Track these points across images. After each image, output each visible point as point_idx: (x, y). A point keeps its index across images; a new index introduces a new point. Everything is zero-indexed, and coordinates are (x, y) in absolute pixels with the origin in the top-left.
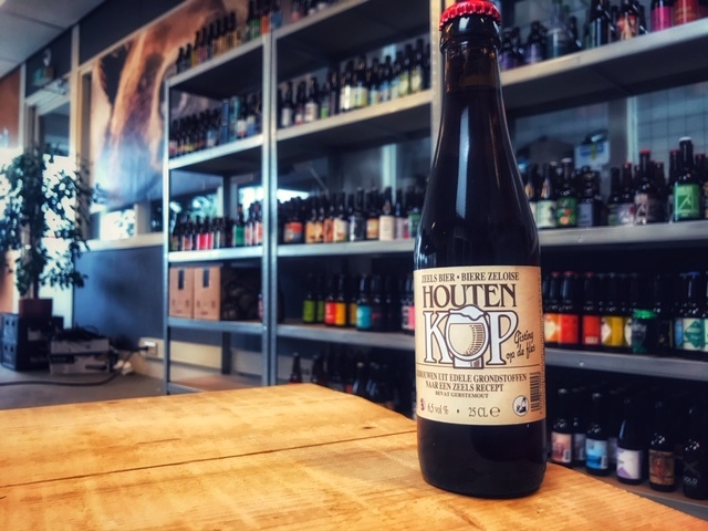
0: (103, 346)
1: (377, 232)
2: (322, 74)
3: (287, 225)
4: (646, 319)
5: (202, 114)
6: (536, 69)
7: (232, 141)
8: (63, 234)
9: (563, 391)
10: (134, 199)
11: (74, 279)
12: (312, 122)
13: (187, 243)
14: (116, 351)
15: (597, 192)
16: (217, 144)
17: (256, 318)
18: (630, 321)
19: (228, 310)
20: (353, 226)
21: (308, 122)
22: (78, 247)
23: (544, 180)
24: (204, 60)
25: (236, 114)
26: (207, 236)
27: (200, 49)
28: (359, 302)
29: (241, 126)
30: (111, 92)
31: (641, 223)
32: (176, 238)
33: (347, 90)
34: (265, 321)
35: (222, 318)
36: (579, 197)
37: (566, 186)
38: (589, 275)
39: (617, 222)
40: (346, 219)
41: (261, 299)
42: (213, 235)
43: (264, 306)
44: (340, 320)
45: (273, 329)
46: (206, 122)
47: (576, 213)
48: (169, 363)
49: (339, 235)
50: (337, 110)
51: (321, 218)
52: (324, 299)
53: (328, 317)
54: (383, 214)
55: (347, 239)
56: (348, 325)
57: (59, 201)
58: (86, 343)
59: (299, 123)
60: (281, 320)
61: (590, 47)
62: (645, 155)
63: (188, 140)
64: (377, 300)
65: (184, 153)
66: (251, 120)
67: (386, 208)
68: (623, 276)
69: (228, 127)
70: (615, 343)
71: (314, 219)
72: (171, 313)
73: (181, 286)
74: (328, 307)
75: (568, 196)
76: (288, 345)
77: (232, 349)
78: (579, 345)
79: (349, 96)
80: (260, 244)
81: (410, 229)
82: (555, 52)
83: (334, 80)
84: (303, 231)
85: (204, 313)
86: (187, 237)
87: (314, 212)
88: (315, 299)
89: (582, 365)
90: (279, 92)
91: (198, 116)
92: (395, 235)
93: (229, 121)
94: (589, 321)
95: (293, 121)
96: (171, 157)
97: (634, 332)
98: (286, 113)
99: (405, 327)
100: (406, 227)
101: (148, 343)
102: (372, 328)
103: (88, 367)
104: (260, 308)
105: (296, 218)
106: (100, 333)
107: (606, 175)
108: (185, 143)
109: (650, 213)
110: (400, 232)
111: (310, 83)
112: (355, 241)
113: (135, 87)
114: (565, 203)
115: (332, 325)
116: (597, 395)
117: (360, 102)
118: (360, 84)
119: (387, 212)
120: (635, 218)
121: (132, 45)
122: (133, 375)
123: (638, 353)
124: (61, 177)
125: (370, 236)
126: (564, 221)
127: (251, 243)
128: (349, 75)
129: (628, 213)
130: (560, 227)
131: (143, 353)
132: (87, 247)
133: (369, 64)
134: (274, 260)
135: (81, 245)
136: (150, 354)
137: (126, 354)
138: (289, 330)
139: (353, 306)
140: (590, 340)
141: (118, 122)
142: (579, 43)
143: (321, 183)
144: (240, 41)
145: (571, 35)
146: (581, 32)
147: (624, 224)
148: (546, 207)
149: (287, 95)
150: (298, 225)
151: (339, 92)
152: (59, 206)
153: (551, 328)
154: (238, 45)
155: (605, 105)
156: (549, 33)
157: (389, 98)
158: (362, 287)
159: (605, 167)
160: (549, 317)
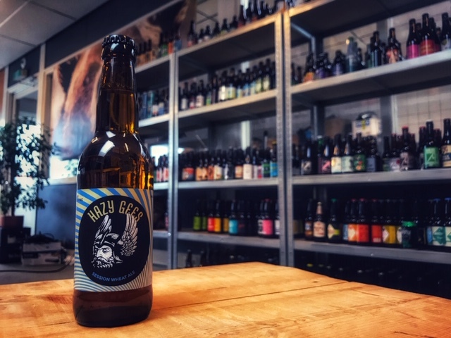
0: (58, 246)
1: (242, 174)
2: (205, 78)
3: (184, 170)
4: (410, 227)
6: (339, 79)
7: (149, 118)
8: (32, 175)
9: (360, 271)
10: (79, 152)
11: (37, 203)
12: (201, 107)
14: (65, 250)
15: (376, 151)
17: (163, 227)
18: (400, 228)
20: (226, 170)
22: (42, 183)
23: (345, 143)
25: (151, 101)
28: (230, 217)
29: (155, 109)
30: (66, 85)
31: (404, 170)
33: (223, 89)
34: (170, 230)
36: (367, 154)
37: (359, 147)
38: (374, 201)
39: (389, 169)
40: (222, 166)
41: (168, 216)
43: (169, 221)
44: (217, 229)
45: (175, 235)
47: (366, 163)
49: (217, 175)
50: (216, 100)
51: (206, 165)
52: (207, 216)
53: (210, 227)
54: (245, 163)
55: (223, 178)
56: (222, 232)
57: (31, 153)
58: (46, 245)
59: (192, 108)
60: (180, 229)
61: (371, 66)
62: (405, 130)
64: (242, 216)
66: (161, 105)
67: (247, 159)
68: (394, 201)
69: (147, 109)
70: (391, 242)
71: (201, 165)
74: (210, 221)
75: (360, 153)
76: (184, 245)
78: (369, 243)
79: (224, 92)
80: (167, 181)
81: (263, 172)
82: (351, 69)
83: (214, 82)
84: (194, 173)
87: (201, 161)
88: (201, 216)
89: (372, 255)
90: (179, 89)
92: (253, 176)
93: (147, 105)
94: (375, 229)
97: (403, 235)
98: (184, 102)
99: (260, 233)
100: (259, 171)
102: (238, 234)
103: (47, 260)
104: (167, 221)
105: (190, 165)
106: (56, 238)
107: (379, 140)
109: (410, 164)
110: (256, 174)
111: (198, 84)
112: (228, 179)
113: (82, 82)
114: (359, 157)
115: (213, 232)
116: (381, 274)
117: (231, 95)
118: (231, 85)
119: (248, 162)
120: (401, 166)
121: (80, 57)
123: (406, 248)
124: (32, 138)
125: (238, 176)
126: (359, 168)
127: (160, 180)
128: (224, 80)
129: (395, 163)
130: (356, 172)
132: (48, 183)
133: (236, 73)
134: (176, 191)
135: (45, 182)
138: (184, 235)
139: (226, 220)
140: (376, 240)
141: (70, 104)
142: (363, 63)
143: (203, 143)
144: (154, 57)
145: (359, 59)
146: (364, 57)
147: (393, 170)
148: (348, 160)
149: (184, 90)
150: (191, 169)
151: (217, 89)
152: (30, 157)
153: (352, 233)
154: (153, 60)
155: (378, 99)
156: (347, 58)
157: (249, 94)
158: (232, 208)
159: (379, 136)
160: (351, 226)
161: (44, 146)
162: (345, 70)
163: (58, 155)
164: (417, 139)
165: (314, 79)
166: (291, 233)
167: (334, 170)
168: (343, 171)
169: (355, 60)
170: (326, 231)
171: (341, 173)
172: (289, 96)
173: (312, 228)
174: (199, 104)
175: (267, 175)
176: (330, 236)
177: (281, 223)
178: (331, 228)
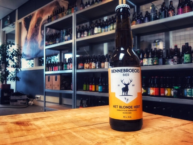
0: (25, 97)
1: (104, 66)
2: (88, 24)
3: (79, 64)
4: (177, 89)
5: (55, 34)
6: (147, 24)
7: (63, 41)
8: (13, 66)
9: (155, 108)
10: (34, 57)
11: (16, 79)
12: (86, 37)
13: (51, 69)
14: (29, 99)
15: (163, 56)
16: (59, 42)
17: (70, 89)
18: (173, 89)
19: (62, 87)
20: (97, 64)
21: (85, 37)
22: (18, 70)
23: (149, 52)
24: (55, 20)
25: (64, 34)
26: (56, 67)
27: (54, 16)
28: (99, 85)
29: (66, 37)
31: (175, 64)
32: (47, 68)
33: (96, 28)
34: (73, 90)
35: (61, 89)
36: (159, 57)
37: (155, 54)
38: (162, 77)
39: (168, 64)
40: (95, 62)
41: (72, 84)
42: (58, 67)
43: (73, 86)
44: (93, 90)
45: (75, 92)
46: (56, 36)
47: (158, 61)
48: (45, 102)
49: (93, 67)
50: (93, 34)
51: (88, 62)
52: (89, 84)
53: (90, 89)
55: (96, 68)
56: (96, 91)
57: (13, 57)
58: (20, 96)
59: (82, 37)
60: (77, 90)
61: (161, 18)
62: (176, 46)
63: (51, 41)
64: (104, 84)
65: (50, 45)
66: (69, 36)
67: (106, 60)
69: (62, 38)
70: (168, 95)
71: (86, 62)
72: (46, 88)
73: (49, 81)
74: (90, 86)
75: (156, 57)
76: (79, 97)
77: (62, 98)
78: (159, 96)
79: (96, 30)
80: (71, 69)
82: (152, 19)
83: (92, 25)
84: (83, 66)
85: (56, 88)
86: (51, 67)
87: (86, 60)
88: (86, 84)
89: (160, 101)
90: (77, 28)
91: (54, 35)
93: (63, 36)
94: (162, 90)
95: (81, 36)
96: (46, 46)
97: (174, 92)
98: (79, 34)
101: (38, 96)
102: (102, 92)
103: (21, 103)
104: (72, 86)
106: (24, 94)
107: (164, 51)
108: (50, 42)
109: (178, 61)
111: (85, 26)
112: (98, 68)
113: (34, 26)
114: (155, 59)
115: (91, 91)
116: (164, 109)
118: (99, 27)
120: (173, 63)
121: (33, 15)
122: (33, 105)
123: (175, 98)
124: (13, 51)
125: (102, 67)
126: (155, 63)
127: (69, 69)
128: (96, 24)
130: (154, 65)
131: (36, 99)
132: (20, 70)
133: (102, 22)
134: (76, 74)
135: (19, 69)
136: (38, 99)
137: (32, 99)
138: (80, 92)
139: (97, 86)
140: (162, 94)
141: (29, 36)
142: (158, 17)
143: (87, 53)
144: (66, 15)
145: (156, 15)
146: (158, 14)
147: (170, 64)
148: (150, 60)
149: (79, 29)
150: (82, 64)
151: (93, 29)
152: (13, 59)
153: (152, 91)
154: (65, 16)
155: (164, 33)
156: (151, 14)
157: (107, 31)
158: (100, 81)
159: (164, 49)
160: (151, 88)
161: (19, 54)
162: (150, 20)
163: (24, 58)
164: (181, 51)
165: (136, 24)
167: (144, 64)
168: (148, 64)
169: (154, 16)
171: (147, 65)
174: (85, 35)
178: (143, 89)
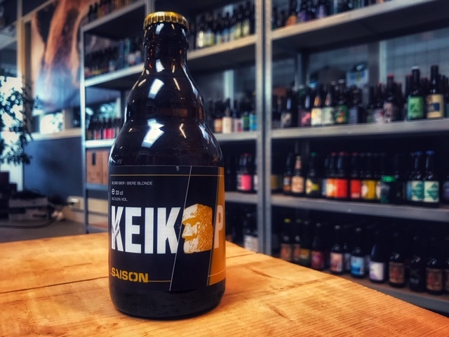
0: (44, 202)
4: (389, 182)
5: (106, 50)
6: (322, 22)
7: (126, 68)
8: (15, 129)
9: (337, 227)
10: (62, 106)
11: (23, 159)
13: (97, 135)
14: (52, 205)
16: (116, 69)
18: (379, 183)
22: (26, 138)
23: (326, 94)
24: (106, 14)
25: (128, 49)
26: (110, 131)
27: (103, 6)
29: (132, 58)
31: (387, 122)
32: (91, 132)
36: (349, 105)
37: (341, 97)
38: (355, 154)
39: (372, 121)
42: (114, 130)
46: (108, 55)
47: (347, 115)
48: (87, 213)
50: (195, 47)
54: (225, 116)
57: (12, 107)
58: (33, 200)
61: (357, 7)
62: (390, 78)
63: (97, 67)
65: (94, 76)
66: (138, 54)
67: (227, 112)
68: (376, 154)
69: (123, 58)
72: (88, 180)
73: (94, 163)
75: (342, 104)
81: (242, 126)
82: (335, 11)
83: (193, 27)
86: (97, 131)
89: (349, 211)
91: (103, 51)
92: (233, 129)
93: (124, 54)
94: (354, 184)
96: (86, 78)
97: (382, 190)
99: (239, 188)
100: (239, 125)
101: (74, 200)
103: (35, 216)
106: (42, 194)
108: (95, 69)
109: (393, 115)
110: (236, 128)
113: (60, 32)
114: (340, 109)
116: (358, 230)
117: (209, 42)
118: (209, 30)
119: (228, 115)
120: (384, 118)
121: (57, 3)
123: (384, 203)
124: (12, 92)
125: (217, 130)
126: (340, 120)
128: (202, 25)
129: (379, 115)
131: (70, 206)
133: (216, 18)
137: (59, 207)
140: (355, 195)
142: (350, 5)
147: (377, 122)
148: (328, 111)
151: (195, 35)
152: (11, 111)
153: (330, 188)
154: (129, 4)
155: (366, 46)
157: (229, 40)
160: (329, 180)
161: (28, 101)
162: (329, 12)
165: (297, 23)
166: (268, 188)
167: (314, 122)
168: (323, 123)
169: (341, 2)
170: (305, 186)
171: (321, 126)
172: (269, 43)
173: (291, 183)
175: (247, 129)
176: (308, 191)
177: (259, 178)
178: (309, 183)
